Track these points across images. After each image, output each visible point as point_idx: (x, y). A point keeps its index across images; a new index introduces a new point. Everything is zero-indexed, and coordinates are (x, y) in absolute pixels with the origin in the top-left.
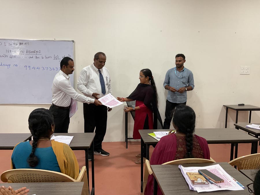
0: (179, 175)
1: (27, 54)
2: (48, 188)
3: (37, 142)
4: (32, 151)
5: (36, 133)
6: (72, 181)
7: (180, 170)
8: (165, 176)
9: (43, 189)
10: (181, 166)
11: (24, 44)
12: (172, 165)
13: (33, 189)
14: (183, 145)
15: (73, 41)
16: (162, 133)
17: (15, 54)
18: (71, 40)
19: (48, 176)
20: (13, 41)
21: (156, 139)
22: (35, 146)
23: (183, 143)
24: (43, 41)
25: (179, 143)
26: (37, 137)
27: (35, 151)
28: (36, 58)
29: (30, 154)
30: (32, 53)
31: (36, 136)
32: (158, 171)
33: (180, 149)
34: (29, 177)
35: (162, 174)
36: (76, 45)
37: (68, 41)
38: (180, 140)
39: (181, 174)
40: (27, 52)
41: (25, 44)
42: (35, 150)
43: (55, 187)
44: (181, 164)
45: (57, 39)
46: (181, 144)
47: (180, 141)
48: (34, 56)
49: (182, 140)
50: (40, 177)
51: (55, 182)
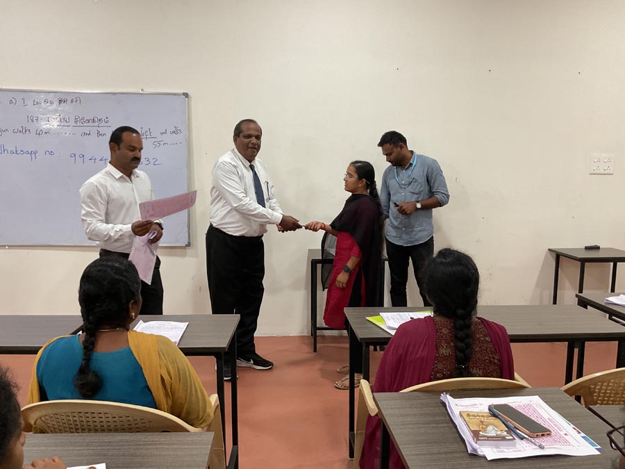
0: (443, 418)
1: (75, 125)
2: (129, 445)
7: (444, 404)
8: (409, 420)
9: (118, 449)
10: (448, 396)
11: (69, 101)
12: (425, 394)
13: (94, 448)
14: (452, 341)
15: (186, 95)
16: (400, 316)
17: (48, 125)
18: (180, 91)
19: (128, 419)
20: (42, 94)
21: (386, 331)
23: (451, 337)
24: (115, 94)
25: (442, 337)
28: (99, 134)
30: (88, 124)
32: (391, 408)
33: (445, 351)
35: (402, 415)
36: (193, 103)
37: (175, 94)
38: (445, 331)
39: (447, 416)
40: (76, 122)
41: (72, 101)
44: (447, 392)
45: (148, 90)
46: (445, 340)
48: (94, 131)
49: (450, 329)
50: (110, 419)
51: (145, 431)
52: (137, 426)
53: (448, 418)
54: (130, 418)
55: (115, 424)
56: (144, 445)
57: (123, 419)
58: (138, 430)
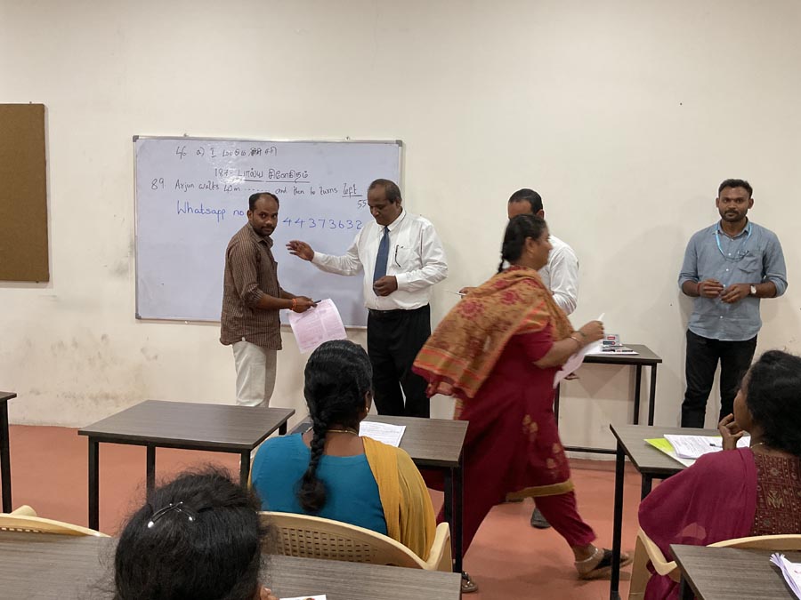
0: (778, 589)
1: (269, 180)
2: (356, 578)
3: (323, 440)
4: (310, 465)
5: (323, 413)
6: (419, 567)
7: (778, 570)
8: (728, 586)
9: (344, 582)
10: (782, 557)
11: (263, 151)
12: (745, 552)
13: (315, 577)
14: (784, 487)
15: (400, 143)
16: (694, 440)
17: (238, 181)
18: (393, 138)
19: (349, 543)
20: (235, 143)
21: (676, 461)
22: (318, 449)
23: (783, 481)
24: (315, 143)
25: (770, 480)
26: (325, 425)
27: (317, 464)
28: (296, 191)
29: (305, 472)
30: (285, 179)
31: (322, 421)
32: (700, 568)
33: (774, 500)
34: (296, 538)
35: (716, 579)
36: (407, 153)
37: (386, 143)
38: (774, 472)
39: (783, 586)
40: (270, 176)
41: (266, 152)
42: (317, 460)
43: (377, 580)
44: (781, 552)
45: (353, 138)
46: (774, 484)
47: (775, 474)
48: (290, 187)
49: (781, 470)
50: (328, 541)
51: (368, 561)
52: (359, 553)
53: (785, 589)
54: (352, 543)
55: (333, 548)
56: (375, 580)
57: (343, 543)
58: (360, 559)
